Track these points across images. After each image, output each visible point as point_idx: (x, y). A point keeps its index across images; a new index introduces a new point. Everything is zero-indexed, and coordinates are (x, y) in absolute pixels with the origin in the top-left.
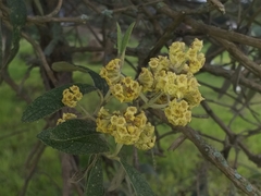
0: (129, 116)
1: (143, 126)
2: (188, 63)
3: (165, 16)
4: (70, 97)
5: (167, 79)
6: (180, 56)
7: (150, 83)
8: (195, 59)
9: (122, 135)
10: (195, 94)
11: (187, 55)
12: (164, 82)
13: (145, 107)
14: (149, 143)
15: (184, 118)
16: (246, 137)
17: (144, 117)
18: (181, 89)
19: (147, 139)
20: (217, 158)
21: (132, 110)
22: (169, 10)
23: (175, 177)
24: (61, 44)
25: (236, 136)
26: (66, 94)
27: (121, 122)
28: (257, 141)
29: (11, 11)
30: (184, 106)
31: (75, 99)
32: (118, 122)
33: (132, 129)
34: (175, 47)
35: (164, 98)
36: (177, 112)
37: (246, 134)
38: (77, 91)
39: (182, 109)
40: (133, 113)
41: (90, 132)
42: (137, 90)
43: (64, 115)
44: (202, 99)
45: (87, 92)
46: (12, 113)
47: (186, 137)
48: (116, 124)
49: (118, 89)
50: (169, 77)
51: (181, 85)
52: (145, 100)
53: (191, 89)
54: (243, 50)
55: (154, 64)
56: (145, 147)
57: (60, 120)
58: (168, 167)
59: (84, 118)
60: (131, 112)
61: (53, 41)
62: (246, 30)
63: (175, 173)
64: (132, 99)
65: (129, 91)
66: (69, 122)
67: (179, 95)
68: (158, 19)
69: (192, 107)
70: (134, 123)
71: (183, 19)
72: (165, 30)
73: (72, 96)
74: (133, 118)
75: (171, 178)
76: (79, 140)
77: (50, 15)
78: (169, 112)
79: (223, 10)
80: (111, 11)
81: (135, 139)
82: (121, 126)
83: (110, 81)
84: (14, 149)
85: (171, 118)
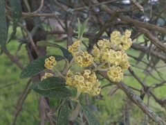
0: (86, 75)
1: (94, 82)
2: (122, 44)
3: (105, 13)
4: (49, 63)
5: (109, 54)
6: (117, 40)
7: (98, 56)
8: (126, 42)
9: (82, 87)
10: (125, 62)
11: (122, 39)
12: (108, 56)
13: (95, 70)
14: (97, 92)
15: (119, 77)
16: (154, 88)
17: (95, 76)
18: (118, 60)
19: (96, 89)
20: (138, 100)
21: (88, 72)
22: (109, 9)
23: (108, 114)
24: (40, 29)
25: (148, 88)
26: (47, 62)
27: (81, 79)
28: (160, 92)
29: (12, 9)
30: (119, 70)
31: (52, 64)
32: (80, 79)
33: (88, 83)
34: (114, 35)
35: (106, 65)
36: (115, 73)
37: (154, 86)
38: (54, 60)
39: (118, 72)
40: (88, 74)
41: (62, 85)
42: (91, 60)
43: (46, 74)
44: (129, 66)
45: (60, 60)
46: (4, 73)
47: (119, 87)
48: (78, 80)
49: (80, 59)
50: (110, 53)
51: (117, 57)
52: (95, 66)
53: (123, 60)
54: (153, 34)
55: (100, 44)
56: (94, 94)
57: (43, 77)
58: (104, 108)
59: (57, 76)
60: (87, 73)
61: (35, 28)
62: (156, 22)
63: (108, 111)
64: (87, 65)
65: (86, 60)
66: (49, 78)
67: (117, 63)
68: (101, 15)
69: (123, 70)
70: (89, 80)
71: (117, 15)
72: (106, 22)
73: (50, 63)
74: (88, 77)
75: (105, 114)
76: (55, 90)
77: (36, 12)
78: (110, 73)
79: (143, 10)
80: (73, 10)
81: (89, 89)
82: (82, 81)
83: (74, 54)
84: (6, 96)
85: (111, 77)
